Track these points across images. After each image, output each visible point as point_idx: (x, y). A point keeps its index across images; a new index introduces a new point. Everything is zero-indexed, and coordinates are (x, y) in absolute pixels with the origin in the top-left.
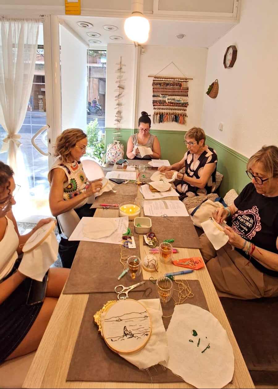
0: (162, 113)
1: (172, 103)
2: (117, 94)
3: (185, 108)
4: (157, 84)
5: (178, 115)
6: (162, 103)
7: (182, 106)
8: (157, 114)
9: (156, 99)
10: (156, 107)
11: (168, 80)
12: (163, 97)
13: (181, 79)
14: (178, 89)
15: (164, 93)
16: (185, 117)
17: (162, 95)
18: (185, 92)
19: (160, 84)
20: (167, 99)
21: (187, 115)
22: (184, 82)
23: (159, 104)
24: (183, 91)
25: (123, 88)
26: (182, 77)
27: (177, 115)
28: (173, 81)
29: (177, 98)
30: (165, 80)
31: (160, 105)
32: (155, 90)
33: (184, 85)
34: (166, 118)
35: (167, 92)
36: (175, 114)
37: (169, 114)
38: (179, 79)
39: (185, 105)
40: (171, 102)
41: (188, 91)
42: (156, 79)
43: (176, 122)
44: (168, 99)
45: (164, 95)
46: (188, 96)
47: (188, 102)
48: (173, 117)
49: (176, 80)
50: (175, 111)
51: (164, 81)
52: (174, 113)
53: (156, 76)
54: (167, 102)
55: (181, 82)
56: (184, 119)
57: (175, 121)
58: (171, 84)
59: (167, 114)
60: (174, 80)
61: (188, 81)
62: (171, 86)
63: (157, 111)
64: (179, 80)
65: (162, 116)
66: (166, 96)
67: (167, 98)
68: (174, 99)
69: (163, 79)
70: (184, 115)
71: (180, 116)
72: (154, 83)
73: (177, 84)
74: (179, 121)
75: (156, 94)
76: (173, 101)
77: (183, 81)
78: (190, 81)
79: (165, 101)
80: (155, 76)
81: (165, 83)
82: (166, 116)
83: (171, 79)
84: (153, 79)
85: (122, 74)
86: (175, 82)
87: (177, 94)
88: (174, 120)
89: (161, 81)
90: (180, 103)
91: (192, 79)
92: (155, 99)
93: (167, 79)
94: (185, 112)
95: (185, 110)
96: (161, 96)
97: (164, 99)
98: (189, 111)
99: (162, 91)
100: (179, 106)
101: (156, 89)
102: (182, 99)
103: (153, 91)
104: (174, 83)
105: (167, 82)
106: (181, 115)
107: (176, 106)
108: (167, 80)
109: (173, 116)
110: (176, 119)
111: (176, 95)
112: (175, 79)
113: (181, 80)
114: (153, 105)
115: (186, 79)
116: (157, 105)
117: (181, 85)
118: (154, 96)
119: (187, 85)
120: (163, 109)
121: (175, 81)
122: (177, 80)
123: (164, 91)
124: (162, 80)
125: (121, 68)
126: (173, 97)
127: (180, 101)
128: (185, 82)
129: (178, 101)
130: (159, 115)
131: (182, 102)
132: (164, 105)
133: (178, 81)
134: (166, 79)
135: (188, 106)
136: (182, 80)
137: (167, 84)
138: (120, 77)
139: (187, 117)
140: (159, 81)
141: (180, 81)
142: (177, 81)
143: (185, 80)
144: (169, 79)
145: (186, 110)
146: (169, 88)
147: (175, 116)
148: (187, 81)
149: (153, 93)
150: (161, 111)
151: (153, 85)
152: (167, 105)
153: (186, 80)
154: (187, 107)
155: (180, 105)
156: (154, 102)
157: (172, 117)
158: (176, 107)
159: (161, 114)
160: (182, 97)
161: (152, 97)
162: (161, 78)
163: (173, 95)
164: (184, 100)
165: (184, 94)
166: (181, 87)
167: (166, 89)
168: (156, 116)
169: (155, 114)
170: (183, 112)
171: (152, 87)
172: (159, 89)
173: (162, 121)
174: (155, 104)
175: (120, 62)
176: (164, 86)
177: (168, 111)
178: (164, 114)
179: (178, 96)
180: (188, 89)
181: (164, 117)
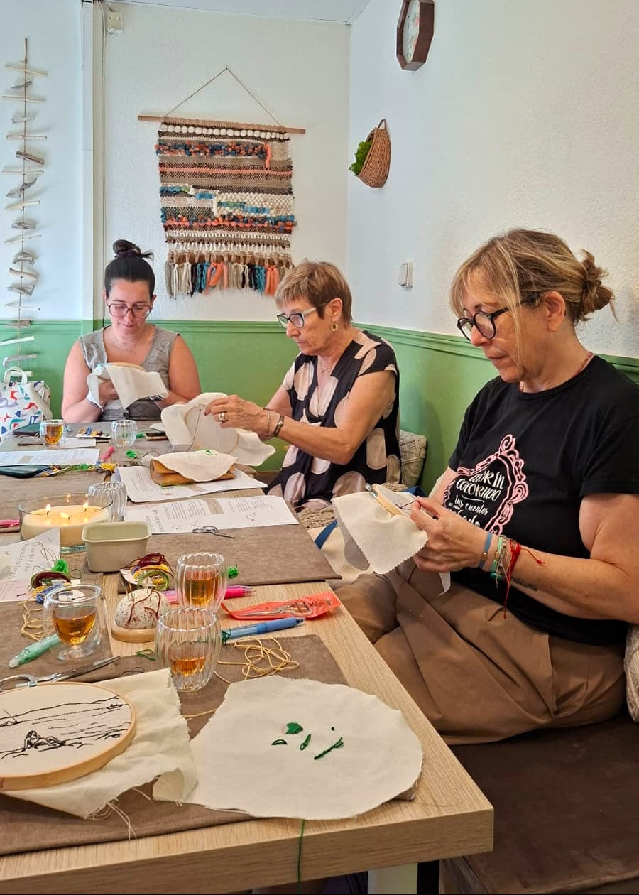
0: (202, 258)
1: (236, 219)
2: (17, 181)
3: (284, 237)
4: (175, 147)
5: (262, 262)
6: (200, 218)
7: (274, 231)
8: (181, 260)
9: (173, 202)
10: (175, 234)
11: (216, 132)
12: (202, 196)
13: (261, 131)
14: (254, 168)
15: (206, 182)
17: (194, 187)
18: (281, 178)
19: (186, 148)
20: (217, 203)
22: (274, 142)
23: (187, 224)
24: (274, 176)
25: (40, 161)
26: (266, 121)
27: (257, 263)
28: (234, 137)
29: (254, 200)
30: (205, 131)
31: (190, 228)
32: (168, 169)
33: (274, 149)
34: (217, 274)
35: (211, 176)
36: (248, 261)
37: (226, 260)
38: (254, 131)
39: (285, 225)
40: (230, 215)
41: (291, 176)
42: (171, 129)
43: (255, 288)
44: (220, 204)
45: (204, 188)
46: (291, 193)
47: (293, 216)
48: (241, 272)
49: (243, 133)
50: (247, 249)
51: (201, 135)
52: (245, 258)
53: (170, 115)
54: (216, 214)
55: (263, 143)
57: (250, 286)
58: (228, 146)
59: (220, 259)
60: (237, 133)
61: (289, 139)
62: (230, 157)
63: (180, 248)
64: (257, 134)
65: (202, 268)
66: (211, 192)
67: (215, 201)
68: (242, 205)
69: (198, 131)
70: (281, 263)
71: (267, 264)
72: (165, 145)
73: (249, 150)
74: (265, 283)
75: (174, 185)
76: (238, 212)
77: (271, 140)
78: (294, 137)
79: (208, 213)
80: (166, 118)
81: (203, 143)
82: (216, 267)
83: (227, 129)
84: (157, 127)
85: (33, 106)
86: (240, 140)
87: (251, 186)
88: (247, 280)
89: (188, 135)
90: (264, 219)
91: (303, 131)
92: (172, 205)
93: (213, 128)
94: (287, 251)
95: (285, 244)
96: (192, 191)
97: (206, 204)
99: (195, 175)
100: (262, 230)
101: (171, 165)
102: (272, 205)
103: (162, 173)
104: (238, 144)
105: (212, 139)
106: (271, 262)
107: (252, 229)
108: (210, 132)
109: (241, 265)
110: (256, 279)
111: (247, 190)
112: (241, 130)
113: (263, 135)
114: (162, 224)
115: (281, 131)
116: (179, 227)
117: (263, 153)
118: (165, 193)
119: (285, 154)
120: (202, 241)
121: (240, 137)
122: (250, 133)
123: (201, 175)
124: (194, 135)
125: (27, 84)
126: (238, 197)
127: (264, 210)
128: (279, 140)
129: (257, 210)
130: (187, 266)
131: (272, 214)
132: (205, 228)
133: (253, 138)
134: (208, 128)
135: (294, 230)
136: (268, 135)
137: (214, 149)
138: (26, 117)
140: (181, 134)
141: (259, 138)
142: (247, 137)
143: (278, 136)
144: (220, 128)
145: (289, 244)
146: (222, 163)
147: (251, 266)
148: (286, 136)
149: (162, 181)
150: (198, 249)
151: (159, 151)
152: (218, 227)
153: (282, 136)
154: (290, 232)
155: (266, 225)
156: (168, 214)
157: (237, 272)
158: (252, 235)
159: (197, 261)
160: (270, 196)
161: (160, 194)
162: (188, 126)
163: (239, 190)
164: (278, 208)
165: (278, 184)
166: (264, 159)
167: (209, 166)
168: (176, 265)
169: (172, 258)
170: (279, 250)
171: (155, 160)
172: (184, 166)
173: (203, 286)
174: (170, 223)
175: (24, 60)
176: (202, 154)
177: (222, 249)
178: (207, 260)
179: (257, 194)
180: (290, 167)
181: (209, 269)
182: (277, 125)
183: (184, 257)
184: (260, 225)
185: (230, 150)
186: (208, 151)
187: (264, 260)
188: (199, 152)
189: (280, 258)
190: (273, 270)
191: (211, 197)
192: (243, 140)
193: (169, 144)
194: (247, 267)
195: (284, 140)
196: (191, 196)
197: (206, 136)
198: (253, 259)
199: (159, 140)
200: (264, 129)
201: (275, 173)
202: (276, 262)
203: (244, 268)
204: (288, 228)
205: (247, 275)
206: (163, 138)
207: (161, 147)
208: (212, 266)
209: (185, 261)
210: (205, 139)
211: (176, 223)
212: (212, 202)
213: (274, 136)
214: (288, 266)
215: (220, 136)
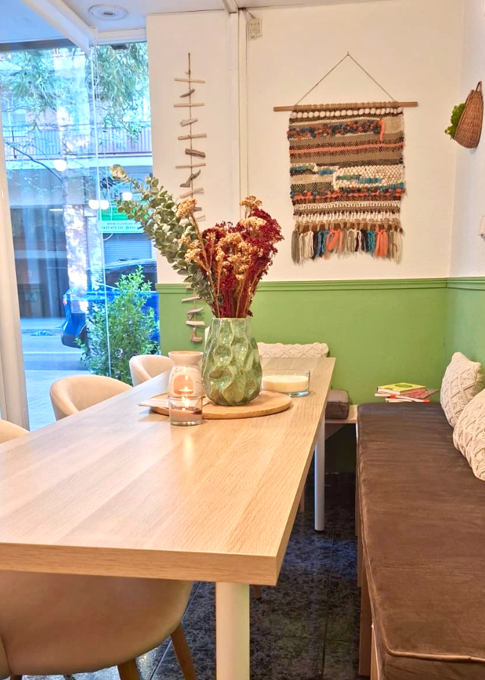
0: (323, 226)
1: (352, 190)
2: (186, 174)
3: (394, 203)
4: (302, 132)
5: (373, 226)
6: (321, 193)
7: (385, 198)
8: (306, 229)
9: (300, 180)
10: (302, 207)
11: (338, 113)
12: (324, 173)
13: (377, 108)
14: (369, 142)
15: (327, 159)
16: (395, 233)
17: (317, 165)
18: (393, 149)
19: (312, 130)
21: (403, 225)
22: (388, 118)
23: (311, 197)
24: (387, 149)
25: (202, 156)
26: (381, 98)
27: (369, 228)
28: (353, 116)
29: (368, 172)
30: (328, 114)
31: (314, 201)
32: (297, 152)
33: (388, 125)
34: (334, 239)
35: (332, 154)
36: (361, 227)
37: (342, 226)
38: (370, 108)
39: (395, 193)
40: (347, 187)
41: (402, 147)
42: (300, 115)
43: (367, 251)
44: (338, 178)
45: (325, 165)
46: (402, 162)
47: (402, 184)
48: (355, 236)
49: (361, 112)
50: (361, 216)
51: (325, 117)
52: (359, 224)
53: (299, 104)
54: (336, 188)
55: (378, 119)
56: (390, 239)
57: (363, 249)
58: (347, 125)
59: (337, 226)
60: (355, 113)
61: (401, 113)
62: (349, 135)
63: (304, 219)
64: (373, 111)
65: (322, 235)
66: (331, 168)
67: (335, 175)
68: (357, 177)
69: (322, 114)
70: (390, 227)
71: (377, 229)
72: (294, 129)
73: (365, 127)
74: (376, 247)
75: (301, 165)
76: (354, 184)
77: (386, 115)
78: (406, 111)
79: (329, 185)
80: (296, 106)
81: (325, 125)
82: (334, 233)
83: (347, 110)
84: (288, 115)
85: (196, 112)
86: (357, 118)
87: (366, 159)
88: (360, 244)
89: (314, 119)
90: (377, 189)
91: (416, 104)
92: (300, 183)
93: (335, 110)
94: (396, 216)
95: (395, 210)
96: (316, 169)
97: (326, 179)
98: (409, 211)
99: (318, 154)
100: (374, 198)
101: (299, 148)
102: (383, 175)
103: (292, 155)
104: (356, 122)
105: (334, 121)
106: (381, 227)
107: (365, 198)
108: (332, 114)
109: (355, 231)
110: (367, 243)
111: (363, 163)
112: (358, 109)
113: (378, 112)
114: (291, 200)
115: (395, 105)
116: (304, 201)
117: (377, 128)
118: (294, 172)
119: (398, 127)
120: (323, 212)
121: (358, 116)
122: (367, 111)
123: (324, 154)
124: (319, 118)
125: (191, 92)
126: (354, 171)
127: (376, 180)
128: (393, 115)
129: (370, 181)
130: (310, 234)
131: (384, 183)
132: (325, 200)
133: (369, 115)
134: (330, 111)
135: (404, 196)
136: (383, 111)
137: (335, 129)
138: (191, 120)
139: (401, 231)
140: (308, 119)
141: (375, 115)
142: (364, 115)
143: (392, 111)
144: (341, 110)
145: (399, 211)
146: (341, 141)
147: (364, 232)
148: (399, 110)
149: (292, 162)
150: (318, 219)
151: (288, 138)
152: (336, 199)
153: (395, 110)
154: (399, 198)
155: (377, 194)
156: (295, 190)
157: (352, 237)
158: (365, 204)
159: (318, 230)
160: (381, 167)
161: (290, 174)
162: (313, 111)
163: (356, 164)
164: (389, 177)
165: (391, 155)
166: (379, 133)
167: (331, 145)
168: (302, 235)
169: (298, 228)
170: (390, 216)
171: (286, 144)
172: (309, 147)
173: (323, 251)
174: (297, 198)
175: (188, 72)
176: (325, 134)
177: (339, 218)
178: (327, 227)
179: (370, 166)
180: (401, 139)
181: (328, 236)
182: (391, 101)
183: (308, 226)
184: (373, 194)
185: (349, 128)
186: (330, 131)
187: (375, 226)
188: (323, 133)
189: (390, 223)
190: (382, 233)
191: (331, 172)
192: (361, 118)
193: (298, 129)
194: (360, 233)
195: (398, 114)
196: (314, 173)
197: (329, 118)
198: (366, 225)
199: (290, 127)
200: (378, 105)
201: (389, 146)
202: (386, 227)
203: (358, 233)
204: (398, 195)
205: (360, 239)
206: (293, 124)
207: (292, 133)
208: (331, 233)
209: (309, 231)
210: (328, 121)
211: (303, 198)
212: (332, 177)
213: (388, 111)
214: (396, 230)
215: (341, 117)
